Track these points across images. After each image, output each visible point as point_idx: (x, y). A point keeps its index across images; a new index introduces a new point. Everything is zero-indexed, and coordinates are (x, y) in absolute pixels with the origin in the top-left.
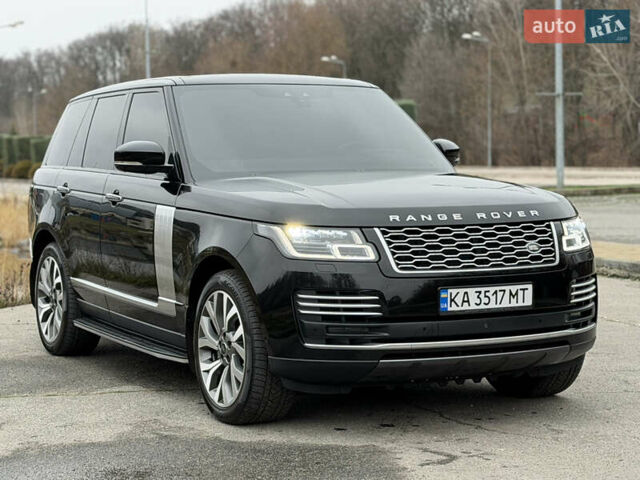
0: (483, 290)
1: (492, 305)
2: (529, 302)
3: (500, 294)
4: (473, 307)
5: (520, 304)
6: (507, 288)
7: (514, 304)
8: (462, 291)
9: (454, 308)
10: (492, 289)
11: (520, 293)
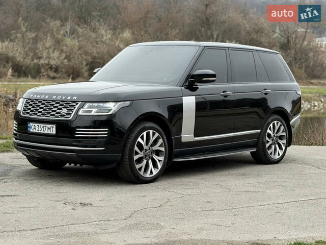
0: (39, 125)
1: (42, 132)
2: (54, 132)
3: (45, 127)
4: (37, 131)
5: (51, 133)
6: (47, 126)
7: (49, 132)
8: (34, 124)
9: (31, 131)
10: (42, 125)
11: (51, 128)
